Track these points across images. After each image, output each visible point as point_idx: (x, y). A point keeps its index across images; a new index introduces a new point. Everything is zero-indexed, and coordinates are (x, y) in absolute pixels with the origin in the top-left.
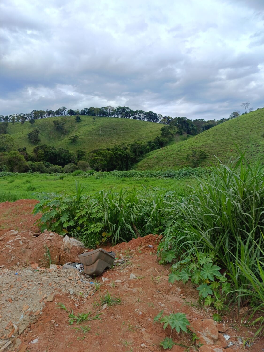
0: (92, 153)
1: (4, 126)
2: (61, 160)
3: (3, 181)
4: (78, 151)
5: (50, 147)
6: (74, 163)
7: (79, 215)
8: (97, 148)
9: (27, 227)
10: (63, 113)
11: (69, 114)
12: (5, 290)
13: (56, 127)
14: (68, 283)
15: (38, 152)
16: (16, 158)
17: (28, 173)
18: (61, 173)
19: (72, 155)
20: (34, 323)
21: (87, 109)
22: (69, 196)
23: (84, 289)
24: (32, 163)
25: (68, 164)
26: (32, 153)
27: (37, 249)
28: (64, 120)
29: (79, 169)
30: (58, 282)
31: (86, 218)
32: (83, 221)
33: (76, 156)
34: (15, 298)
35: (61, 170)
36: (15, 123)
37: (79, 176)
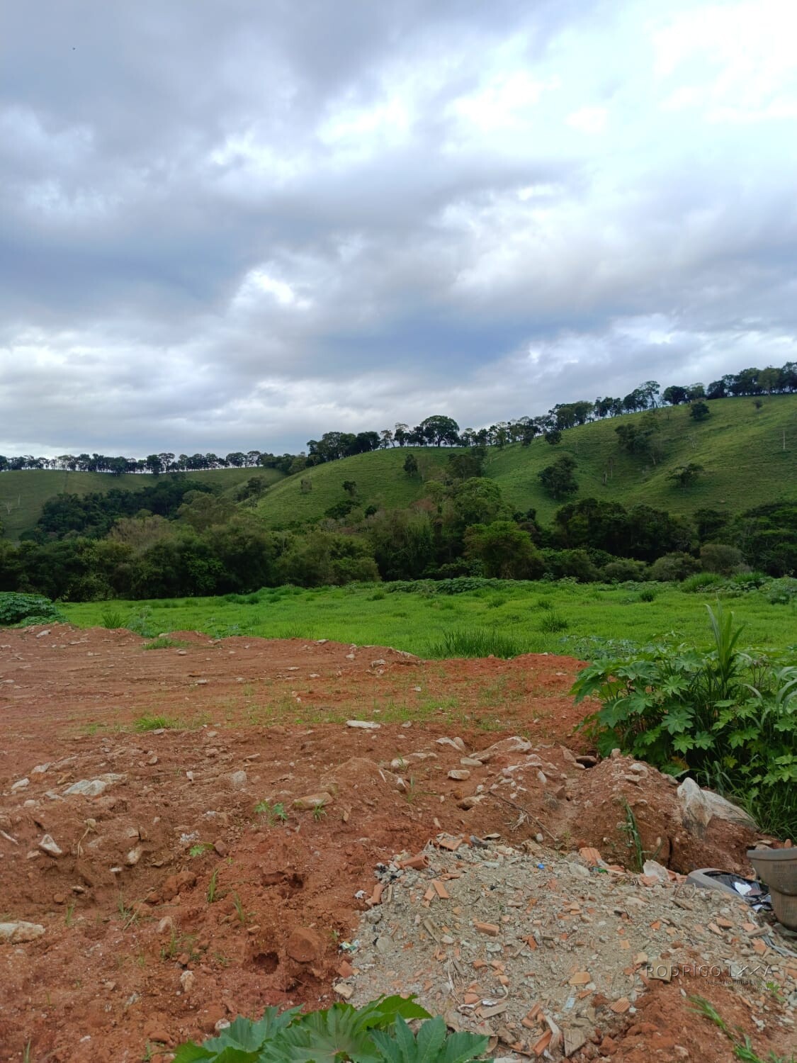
0: (753, 516)
1: (477, 457)
2: (642, 543)
3: (473, 601)
4: (700, 513)
5: (605, 505)
6: (686, 550)
7: (730, 718)
8: (772, 499)
9: (553, 734)
10: (649, 400)
11: (668, 403)
12: (512, 906)
13: (625, 445)
14: (716, 936)
15: (570, 520)
16: (507, 539)
17: (543, 581)
18: (644, 583)
19: (679, 527)
20: (613, 1037)
21: (729, 377)
22: (689, 652)
23: (782, 972)
24: (553, 553)
25: (668, 554)
26: (553, 523)
27: (595, 805)
28: (652, 422)
29: (708, 570)
30: (683, 925)
31: (759, 731)
32: (747, 738)
33: (695, 530)
34: (544, 938)
35: (643, 573)
36: (504, 447)
37: (710, 592)
